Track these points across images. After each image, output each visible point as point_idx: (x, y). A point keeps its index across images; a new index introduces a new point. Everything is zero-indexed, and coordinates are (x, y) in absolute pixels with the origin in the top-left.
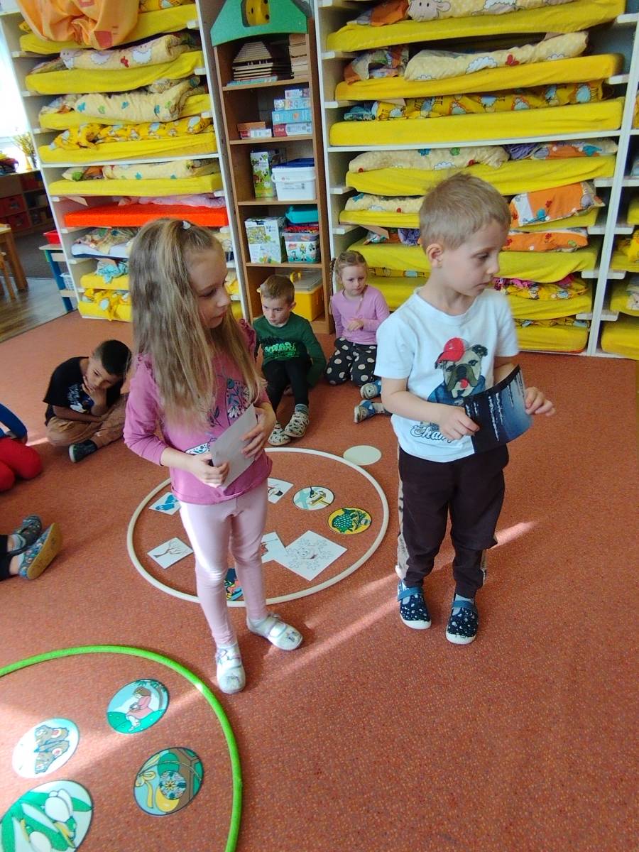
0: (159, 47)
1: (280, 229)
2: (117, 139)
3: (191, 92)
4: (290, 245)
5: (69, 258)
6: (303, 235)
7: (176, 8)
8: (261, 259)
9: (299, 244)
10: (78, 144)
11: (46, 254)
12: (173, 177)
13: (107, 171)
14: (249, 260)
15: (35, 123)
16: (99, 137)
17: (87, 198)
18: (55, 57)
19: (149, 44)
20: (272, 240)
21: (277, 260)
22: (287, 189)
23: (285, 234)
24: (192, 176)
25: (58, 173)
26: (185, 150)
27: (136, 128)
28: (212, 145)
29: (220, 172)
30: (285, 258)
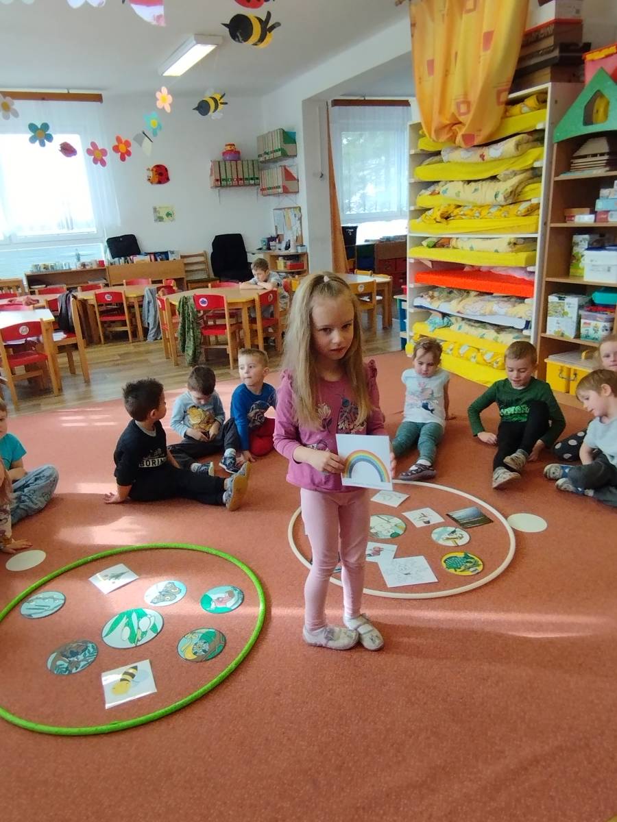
0: (510, 145)
1: (580, 307)
2: (463, 217)
3: (530, 181)
4: (585, 323)
5: (410, 307)
6: (598, 315)
7: (531, 113)
8: (556, 332)
9: (593, 323)
10: (435, 219)
11: (398, 301)
12: (497, 251)
13: (453, 243)
14: (544, 330)
15: (412, 201)
16: (452, 215)
17: (433, 262)
18: (438, 153)
19: (502, 143)
20: (569, 315)
21: (570, 335)
22: (593, 270)
23: (582, 312)
24: (512, 252)
25: (419, 241)
26: (511, 229)
27: (480, 209)
28: (534, 227)
29: (535, 250)
30: (578, 336)
